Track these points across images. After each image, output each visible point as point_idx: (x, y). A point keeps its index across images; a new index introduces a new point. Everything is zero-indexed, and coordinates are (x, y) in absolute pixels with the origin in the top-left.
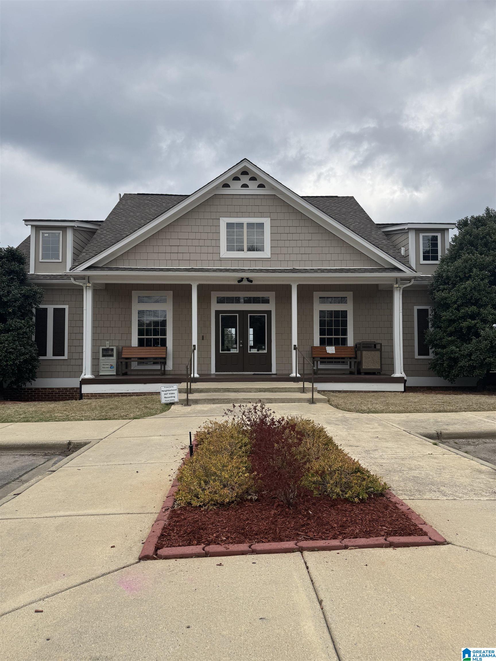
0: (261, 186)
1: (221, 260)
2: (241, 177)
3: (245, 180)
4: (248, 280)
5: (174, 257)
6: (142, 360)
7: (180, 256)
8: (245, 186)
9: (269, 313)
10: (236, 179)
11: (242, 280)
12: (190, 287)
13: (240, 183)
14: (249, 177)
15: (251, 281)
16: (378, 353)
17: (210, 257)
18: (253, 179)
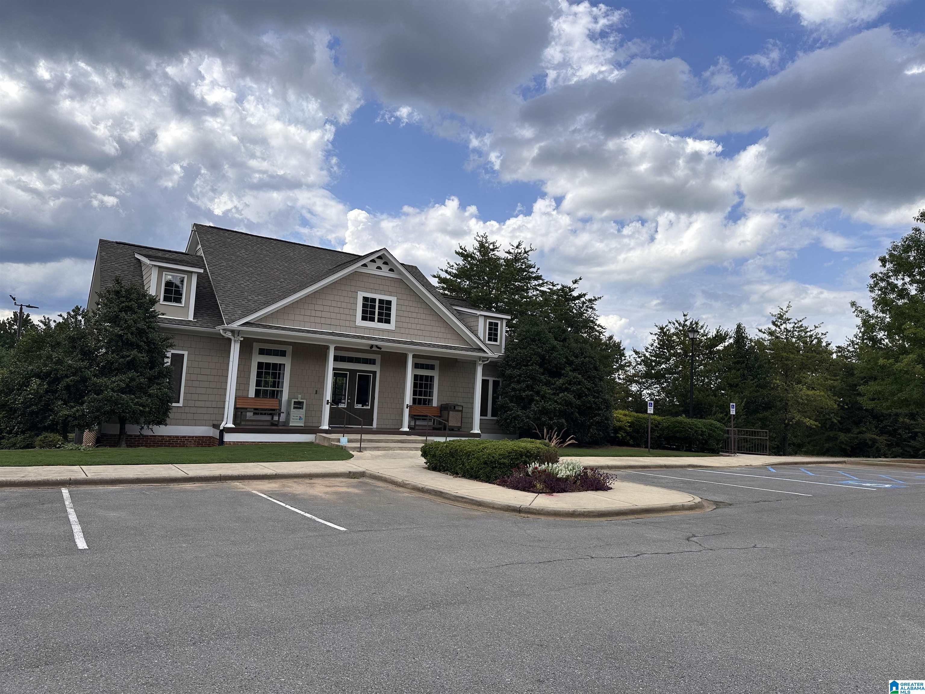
0: (391, 270)
1: (356, 327)
2: (377, 260)
3: (379, 263)
4: (377, 347)
5: (318, 320)
6: (257, 411)
7: (323, 321)
8: (379, 268)
9: (374, 373)
10: (373, 261)
11: (372, 346)
12: (327, 348)
13: (376, 265)
14: (383, 261)
15: (380, 348)
16: (460, 413)
17: (347, 323)
18: (385, 263)
